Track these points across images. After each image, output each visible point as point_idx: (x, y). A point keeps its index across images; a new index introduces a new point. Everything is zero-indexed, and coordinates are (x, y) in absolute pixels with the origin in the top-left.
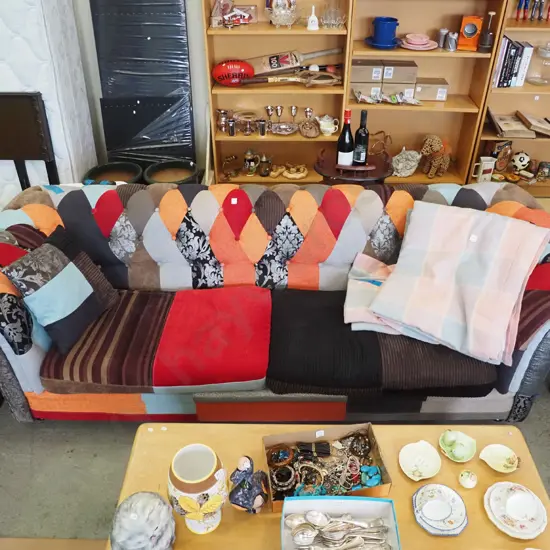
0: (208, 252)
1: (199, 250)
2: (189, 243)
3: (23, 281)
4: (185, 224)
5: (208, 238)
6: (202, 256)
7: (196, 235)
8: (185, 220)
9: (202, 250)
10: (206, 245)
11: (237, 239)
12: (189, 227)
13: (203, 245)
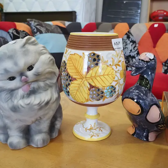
0: (136, 52)
1: (131, 51)
2: (126, 46)
3: (36, 27)
4: (126, 36)
5: (137, 45)
6: (132, 54)
7: (131, 42)
8: (126, 34)
9: (133, 51)
10: (136, 48)
11: (154, 47)
12: (128, 37)
13: (134, 48)
